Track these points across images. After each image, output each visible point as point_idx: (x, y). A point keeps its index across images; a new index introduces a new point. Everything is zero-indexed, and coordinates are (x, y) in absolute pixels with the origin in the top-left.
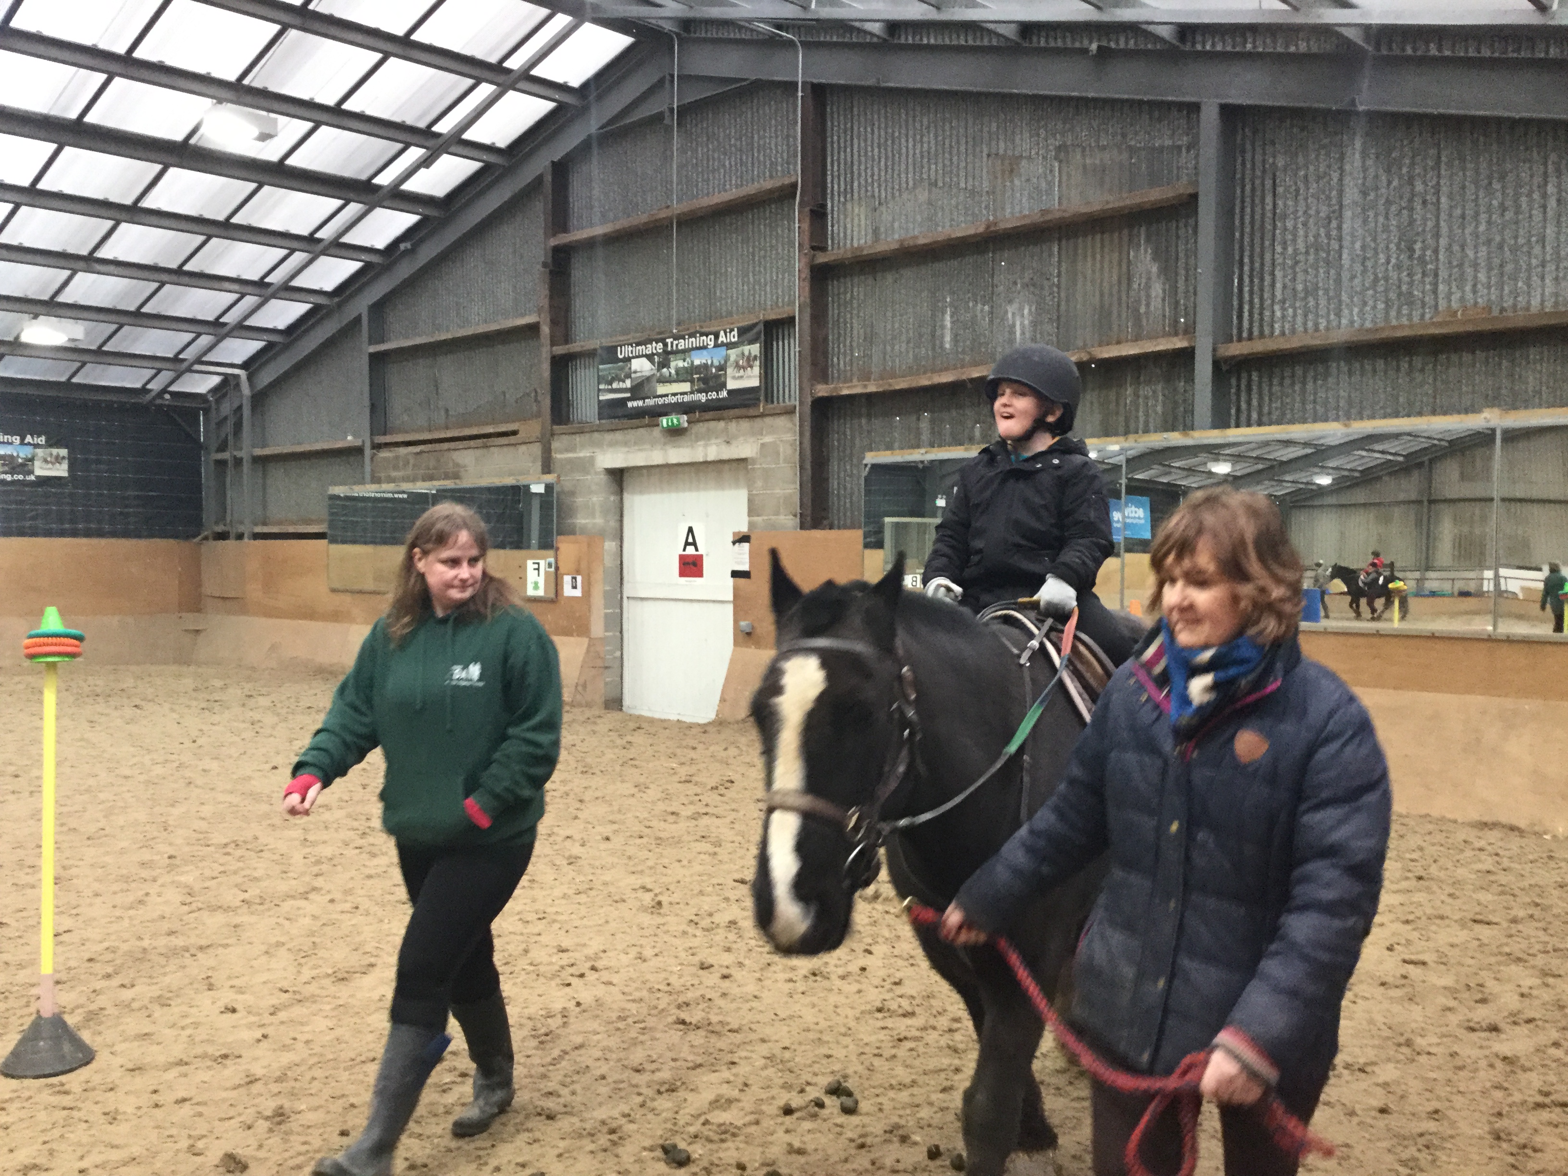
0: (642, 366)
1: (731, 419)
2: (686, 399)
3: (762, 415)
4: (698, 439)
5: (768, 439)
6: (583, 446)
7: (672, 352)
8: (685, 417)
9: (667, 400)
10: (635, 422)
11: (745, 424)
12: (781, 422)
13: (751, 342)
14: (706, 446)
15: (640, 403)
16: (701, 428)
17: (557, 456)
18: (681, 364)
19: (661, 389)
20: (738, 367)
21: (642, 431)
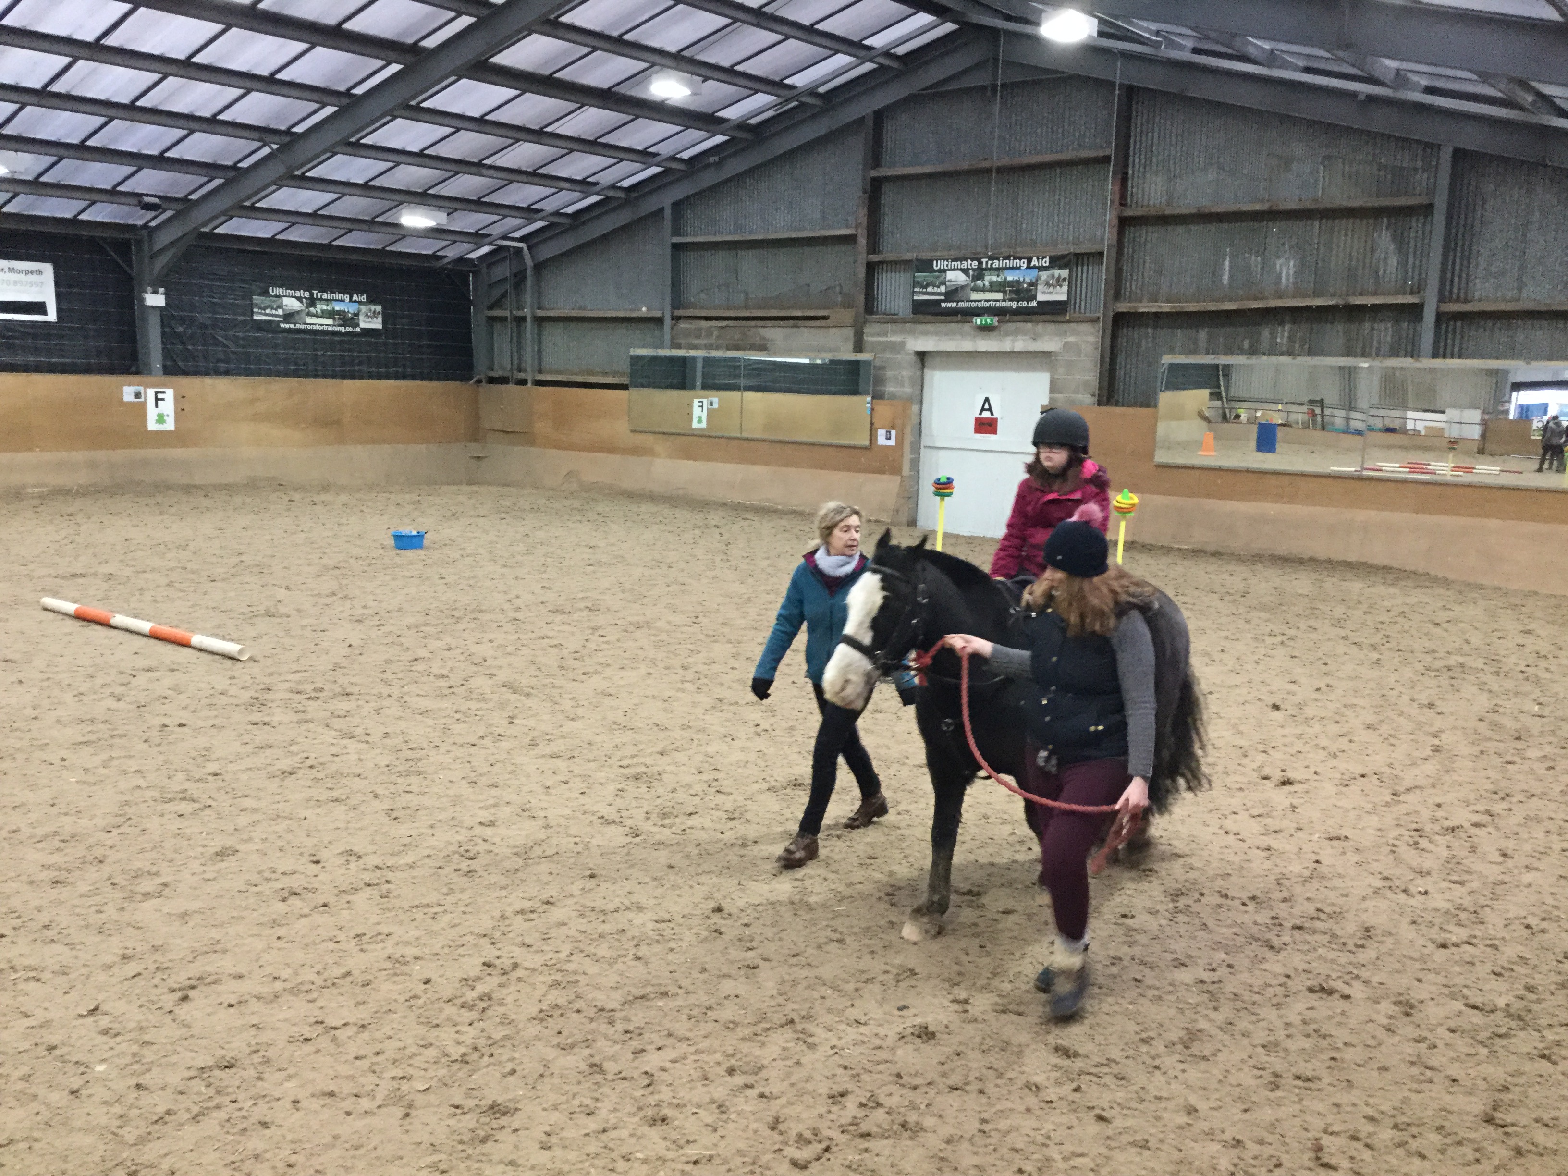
0: (956, 277)
1: (1038, 322)
2: (998, 304)
3: (1069, 322)
4: (1007, 334)
5: (1071, 339)
6: (894, 333)
7: (986, 269)
8: (996, 319)
9: (980, 305)
10: (949, 318)
11: (1051, 327)
12: (1085, 327)
13: (1060, 268)
14: (1013, 341)
15: (954, 305)
16: (1011, 326)
17: (868, 338)
18: (994, 278)
19: (974, 296)
20: (1047, 284)
21: (953, 325)
